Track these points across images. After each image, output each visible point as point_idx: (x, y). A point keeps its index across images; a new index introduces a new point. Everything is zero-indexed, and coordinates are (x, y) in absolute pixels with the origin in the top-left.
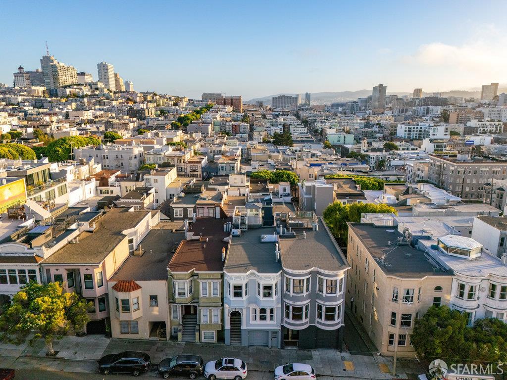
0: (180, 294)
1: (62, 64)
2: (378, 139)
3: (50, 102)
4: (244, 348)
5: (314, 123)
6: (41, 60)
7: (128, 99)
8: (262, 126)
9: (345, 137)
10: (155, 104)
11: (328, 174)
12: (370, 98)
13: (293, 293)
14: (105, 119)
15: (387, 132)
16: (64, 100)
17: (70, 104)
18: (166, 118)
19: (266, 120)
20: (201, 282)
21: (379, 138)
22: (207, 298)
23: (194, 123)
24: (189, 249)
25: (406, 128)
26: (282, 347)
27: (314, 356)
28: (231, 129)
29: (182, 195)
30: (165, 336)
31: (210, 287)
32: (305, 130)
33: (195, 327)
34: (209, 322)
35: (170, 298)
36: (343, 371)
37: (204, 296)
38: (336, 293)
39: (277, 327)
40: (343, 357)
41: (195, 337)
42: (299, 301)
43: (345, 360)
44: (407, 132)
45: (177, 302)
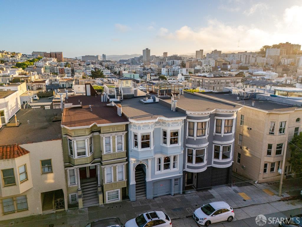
0: (79, 154)
8: (80, 69)
9: (134, 75)
12: (141, 57)
13: (197, 136)
15: (156, 73)
20: (104, 137)
24: (75, 113)
25: (166, 70)
26: (184, 193)
27: (214, 195)
28: (58, 71)
32: (109, 71)
34: (113, 181)
35: (66, 162)
36: (244, 202)
37: (107, 153)
38: (231, 132)
39: (180, 173)
40: (234, 190)
41: (98, 200)
42: (202, 143)
43: (238, 192)
44: (167, 72)
45: (75, 164)
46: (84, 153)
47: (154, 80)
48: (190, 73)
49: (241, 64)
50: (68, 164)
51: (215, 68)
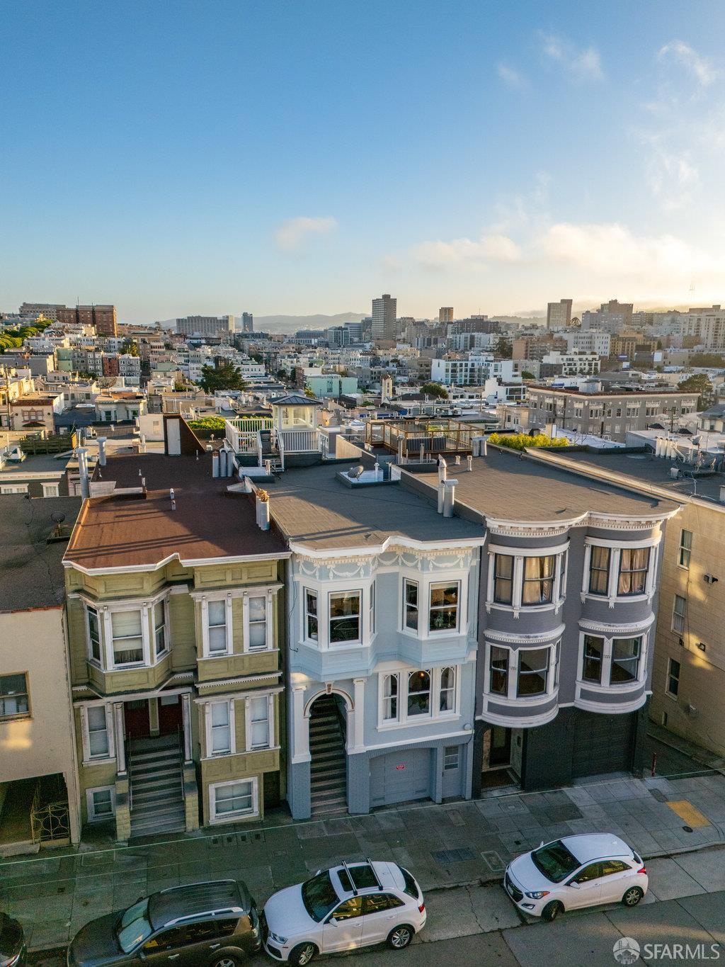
0: (120, 658)
5: (275, 358)
8: (168, 360)
9: (340, 382)
12: (367, 323)
13: (524, 604)
15: (413, 374)
20: (205, 602)
22: (227, 661)
23: (9, 353)
25: (447, 365)
26: (476, 794)
27: (580, 805)
30: (63, 831)
31: (238, 617)
32: (261, 369)
33: (179, 775)
34: (233, 750)
35: (80, 681)
36: (686, 834)
37: (215, 655)
38: (644, 593)
39: (464, 728)
40: (655, 793)
41: (184, 812)
42: (541, 629)
43: (667, 800)
44: (450, 373)
45: (107, 692)
46: (138, 655)
47: (406, 397)
48: (526, 375)
49: (700, 347)
50: (84, 688)
51: (611, 362)
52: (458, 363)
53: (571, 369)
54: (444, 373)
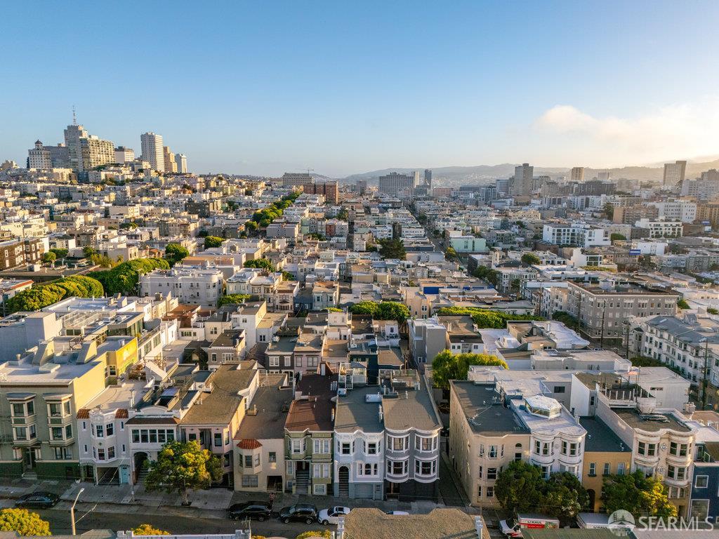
1: (94, 138)
2: (517, 245)
3: (80, 192)
4: (351, 500)
5: (434, 220)
6: (65, 131)
7: (185, 186)
8: (365, 225)
9: (474, 242)
10: (221, 193)
11: (444, 306)
13: (394, 449)
14: (157, 219)
15: (530, 234)
16: (99, 189)
17: (108, 194)
18: (237, 214)
19: (370, 217)
20: (314, 440)
21: (519, 243)
22: (318, 455)
23: (275, 223)
24: (300, 409)
25: (554, 230)
26: (385, 500)
27: (412, 506)
28: (324, 230)
29: (277, 339)
30: (281, 490)
31: (322, 445)
32: (422, 232)
33: (307, 481)
34: (320, 477)
35: (287, 455)
37: (316, 453)
38: (431, 450)
39: (381, 481)
41: (308, 490)
44: (556, 236)
45: (292, 458)
46: (299, 451)
47: (508, 265)
48: (618, 237)
52: (562, 229)
53: (657, 233)
54: (551, 236)
